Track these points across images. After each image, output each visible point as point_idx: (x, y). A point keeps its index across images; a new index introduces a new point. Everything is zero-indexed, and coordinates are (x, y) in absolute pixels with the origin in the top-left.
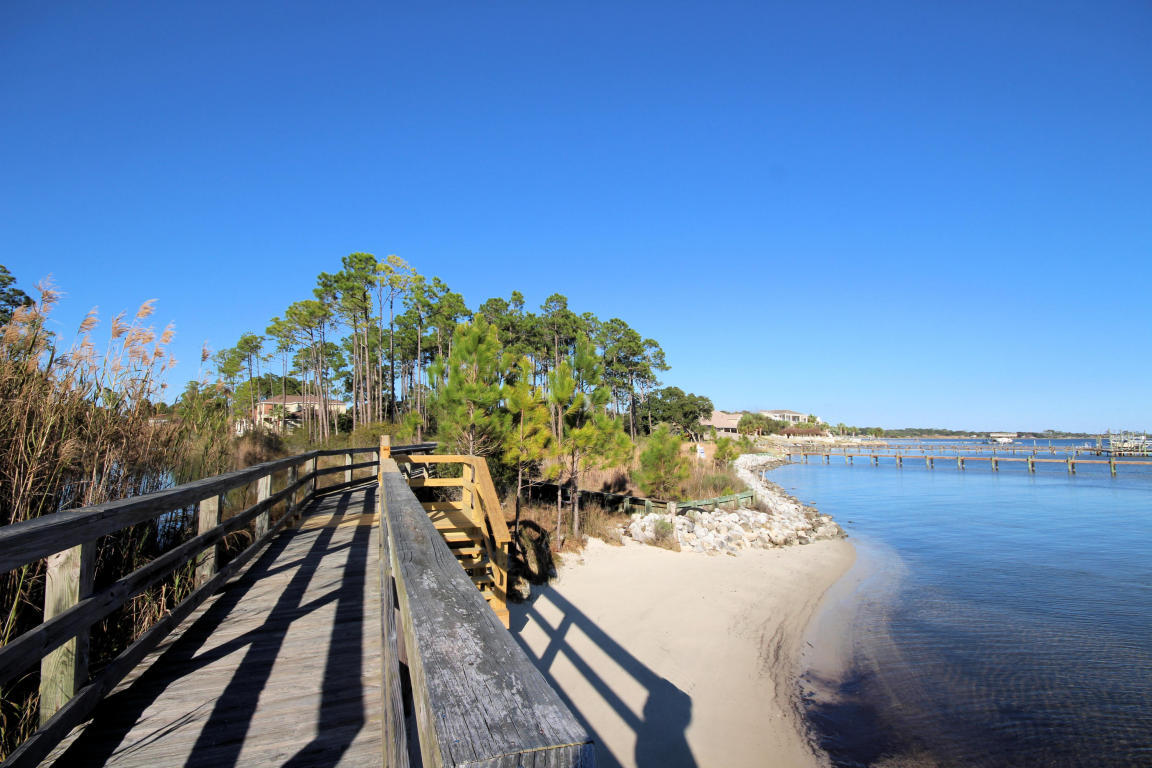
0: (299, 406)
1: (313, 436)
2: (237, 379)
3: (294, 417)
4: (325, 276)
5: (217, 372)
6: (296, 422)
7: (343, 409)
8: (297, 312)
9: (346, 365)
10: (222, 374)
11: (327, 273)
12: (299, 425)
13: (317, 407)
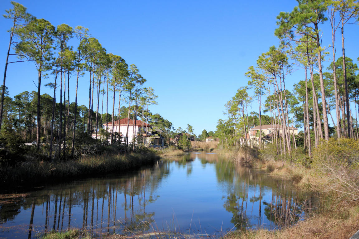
0: (270, 131)
1: (279, 149)
2: (237, 116)
3: (268, 137)
4: (282, 15)
5: (227, 113)
6: (269, 140)
7: (296, 132)
8: (264, 59)
9: (298, 103)
10: (230, 114)
11: (284, 12)
12: (271, 142)
13: (281, 131)
